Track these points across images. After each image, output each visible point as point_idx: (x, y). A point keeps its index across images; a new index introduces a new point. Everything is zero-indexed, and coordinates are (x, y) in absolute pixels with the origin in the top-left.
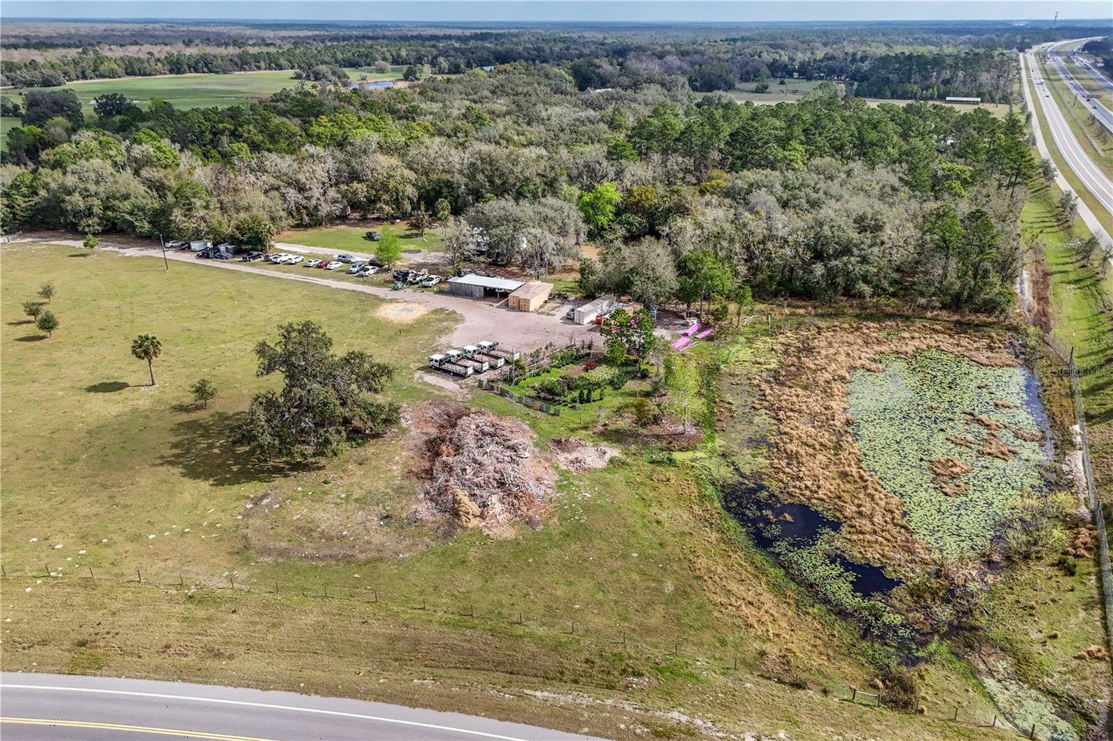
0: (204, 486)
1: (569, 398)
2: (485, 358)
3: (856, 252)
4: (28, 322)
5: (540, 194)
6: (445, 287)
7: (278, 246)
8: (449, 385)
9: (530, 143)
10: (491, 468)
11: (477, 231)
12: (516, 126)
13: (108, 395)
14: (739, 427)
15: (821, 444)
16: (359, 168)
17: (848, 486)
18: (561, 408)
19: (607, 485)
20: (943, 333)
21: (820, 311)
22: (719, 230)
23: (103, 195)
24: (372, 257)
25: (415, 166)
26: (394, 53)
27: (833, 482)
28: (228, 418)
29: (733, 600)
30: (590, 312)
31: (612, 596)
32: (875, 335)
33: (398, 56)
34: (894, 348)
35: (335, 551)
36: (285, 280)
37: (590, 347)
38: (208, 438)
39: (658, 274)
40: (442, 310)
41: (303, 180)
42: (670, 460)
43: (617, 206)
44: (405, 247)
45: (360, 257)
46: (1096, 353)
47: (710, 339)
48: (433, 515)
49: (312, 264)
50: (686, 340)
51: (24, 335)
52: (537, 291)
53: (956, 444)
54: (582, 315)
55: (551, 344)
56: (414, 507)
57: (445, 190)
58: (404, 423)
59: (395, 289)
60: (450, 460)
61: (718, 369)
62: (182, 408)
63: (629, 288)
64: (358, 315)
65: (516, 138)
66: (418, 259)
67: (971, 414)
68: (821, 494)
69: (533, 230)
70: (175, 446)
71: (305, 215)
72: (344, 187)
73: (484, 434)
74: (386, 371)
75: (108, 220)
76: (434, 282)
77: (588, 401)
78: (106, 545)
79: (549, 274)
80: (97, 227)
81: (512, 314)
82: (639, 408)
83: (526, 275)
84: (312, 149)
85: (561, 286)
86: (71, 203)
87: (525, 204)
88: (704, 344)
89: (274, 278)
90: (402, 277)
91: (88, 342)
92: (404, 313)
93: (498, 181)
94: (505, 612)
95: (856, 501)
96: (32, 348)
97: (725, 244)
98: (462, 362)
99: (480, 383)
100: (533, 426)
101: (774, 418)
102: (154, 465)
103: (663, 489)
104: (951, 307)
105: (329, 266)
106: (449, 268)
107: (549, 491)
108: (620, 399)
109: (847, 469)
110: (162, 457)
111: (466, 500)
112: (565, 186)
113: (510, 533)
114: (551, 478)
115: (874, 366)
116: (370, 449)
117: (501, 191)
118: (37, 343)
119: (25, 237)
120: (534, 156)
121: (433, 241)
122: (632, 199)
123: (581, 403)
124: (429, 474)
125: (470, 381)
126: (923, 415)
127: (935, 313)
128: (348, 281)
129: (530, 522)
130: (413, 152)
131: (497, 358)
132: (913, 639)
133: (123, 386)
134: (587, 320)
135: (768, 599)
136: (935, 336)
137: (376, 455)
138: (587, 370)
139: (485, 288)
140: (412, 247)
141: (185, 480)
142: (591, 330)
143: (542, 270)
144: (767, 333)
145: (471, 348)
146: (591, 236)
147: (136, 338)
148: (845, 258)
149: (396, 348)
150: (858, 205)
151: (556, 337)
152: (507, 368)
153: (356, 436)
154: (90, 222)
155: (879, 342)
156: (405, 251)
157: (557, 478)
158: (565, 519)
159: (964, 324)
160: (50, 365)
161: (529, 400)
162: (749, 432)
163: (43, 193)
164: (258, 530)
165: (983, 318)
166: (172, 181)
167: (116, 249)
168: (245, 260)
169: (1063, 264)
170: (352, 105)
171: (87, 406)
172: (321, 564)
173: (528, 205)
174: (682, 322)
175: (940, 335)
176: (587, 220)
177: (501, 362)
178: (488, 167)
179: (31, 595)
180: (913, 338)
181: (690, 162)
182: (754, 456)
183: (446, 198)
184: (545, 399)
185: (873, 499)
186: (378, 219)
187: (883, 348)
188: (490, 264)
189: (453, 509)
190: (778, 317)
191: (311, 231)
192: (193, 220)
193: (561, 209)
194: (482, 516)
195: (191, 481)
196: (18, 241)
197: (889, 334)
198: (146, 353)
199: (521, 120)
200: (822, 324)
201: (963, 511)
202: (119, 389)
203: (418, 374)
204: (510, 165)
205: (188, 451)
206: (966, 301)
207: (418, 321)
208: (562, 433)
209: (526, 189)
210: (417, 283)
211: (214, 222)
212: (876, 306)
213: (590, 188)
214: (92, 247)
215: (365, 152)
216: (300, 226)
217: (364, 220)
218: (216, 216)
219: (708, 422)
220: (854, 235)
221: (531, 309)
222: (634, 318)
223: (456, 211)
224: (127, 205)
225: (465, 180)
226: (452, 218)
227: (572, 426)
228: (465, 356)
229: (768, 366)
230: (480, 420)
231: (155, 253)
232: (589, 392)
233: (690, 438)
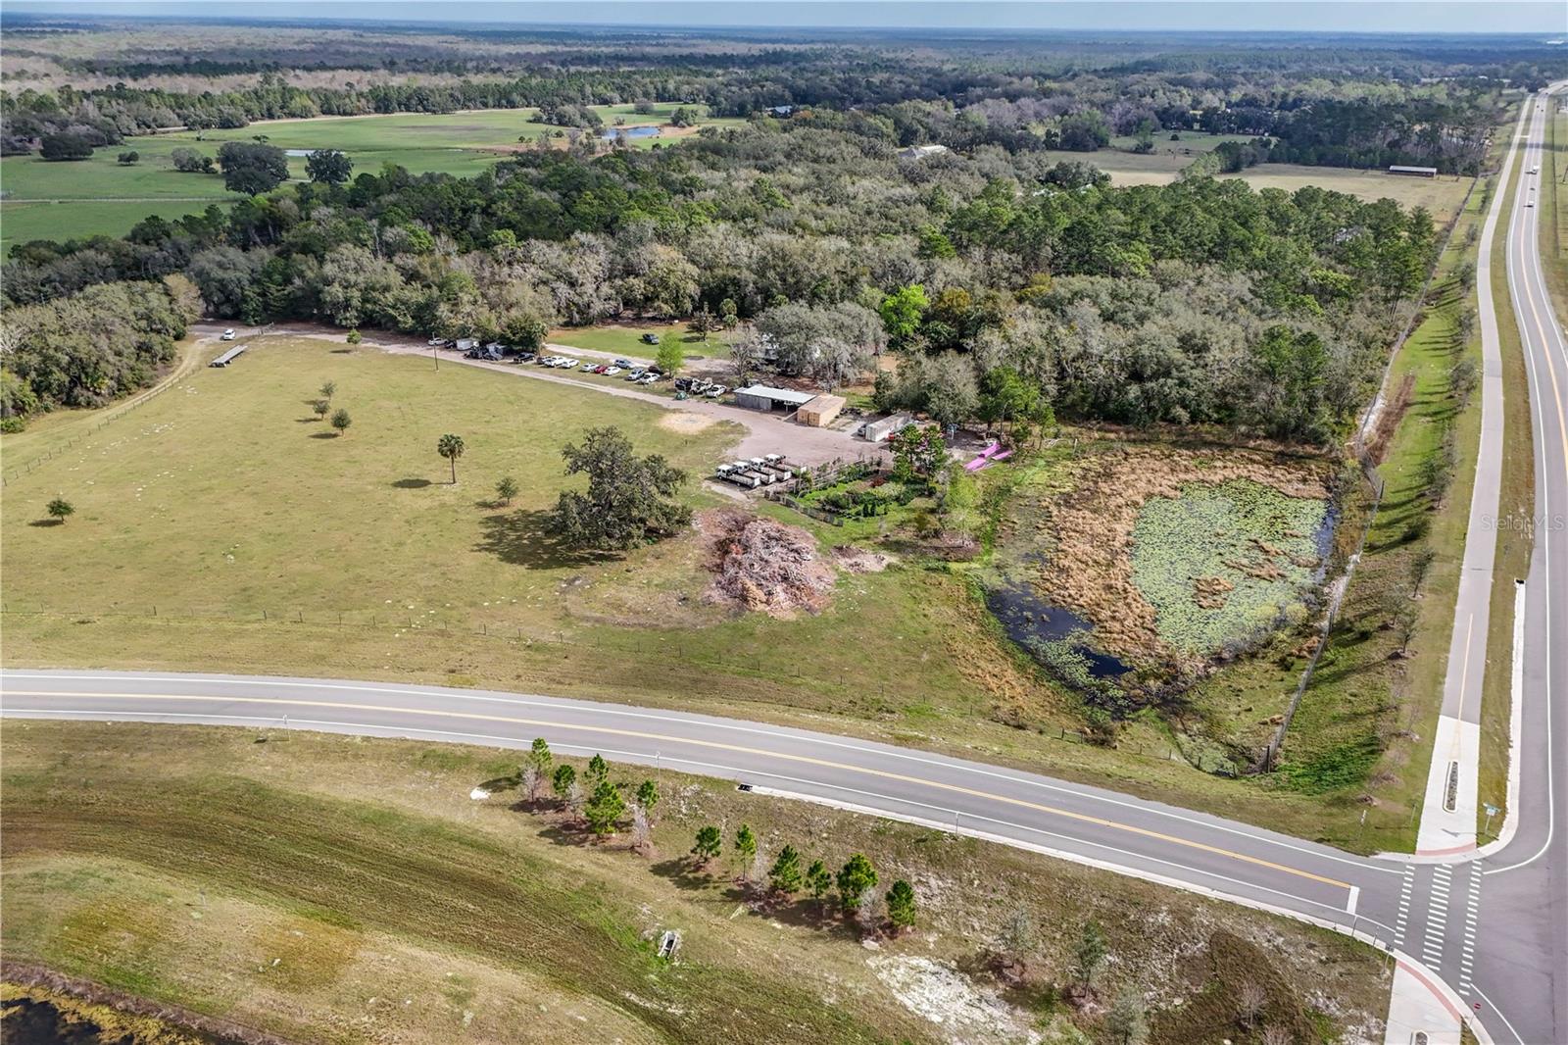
0: (522, 569)
1: (853, 511)
2: (772, 471)
3: (1175, 373)
4: (315, 420)
5: (838, 296)
6: (731, 398)
7: (551, 347)
8: (736, 495)
9: (831, 232)
10: (777, 565)
11: (766, 337)
12: (815, 208)
13: (414, 491)
14: (1018, 544)
15: (1095, 562)
16: (635, 260)
17: (1110, 596)
18: (845, 520)
19: (882, 585)
20: (1260, 463)
21: (1132, 436)
22: (1029, 345)
23: (363, 285)
24: (652, 362)
25: (698, 258)
26: (659, 86)
27: (1096, 592)
28: (530, 515)
29: (979, 671)
30: (882, 429)
31: (877, 664)
32: (1186, 463)
33: (664, 89)
34: (1201, 477)
35: (642, 621)
36: (562, 385)
37: (879, 464)
38: (516, 531)
39: (957, 391)
40: (728, 422)
41: (576, 274)
42: (944, 568)
43: (925, 311)
44: (686, 353)
45: (639, 363)
46: (1411, 489)
47: (1007, 460)
48: (724, 599)
49: (588, 369)
50: (983, 460)
51: (315, 433)
52: (828, 405)
53: (1229, 567)
54: (874, 431)
55: (839, 460)
56: (708, 593)
57: (731, 289)
58: (694, 527)
59: (677, 399)
60: (739, 557)
61: (1009, 491)
62: (485, 505)
63: (926, 405)
64: (642, 425)
65: (813, 223)
66: (701, 366)
67: (1256, 541)
68: (1081, 601)
69: (827, 340)
70: (488, 536)
71: (575, 314)
72: (618, 282)
73: (770, 538)
74: (680, 476)
75: (365, 313)
76: (718, 392)
77: (872, 515)
78: (449, 608)
79: (843, 387)
80: (355, 321)
81: (802, 429)
82: (921, 523)
83: (817, 388)
84: (584, 237)
85: (855, 401)
86: (330, 294)
87: (819, 309)
88: (1000, 465)
89: (551, 383)
90: (685, 386)
91: (379, 441)
92: (690, 424)
93: (791, 280)
94: (786, 669)
95: (1113, 608)
96: (327, 445)
97: (1034, 361)
98: (748, 474)
99: (767, 494)
100: (816, 535)
101: (1055, 537)
102: (472, 551)
103: (933, 590)
104: (1278, 436)
105: (606, 372)
106: (735, 378)
107: (828, 587)
108: (905, 514)
109: (1113, 582)
110: (478, 545)
111: (754, 588)
112: (866, 288)
113: (792, 617)
114: (833, 577)
115: (1172, 493)
116: (665, 546)
117: (794, 293)
118: (331, 440)
119: (277, 329)
120: (833, 248)
121: (717, 346)
122: (941, 304)
123: (865, 516)
124: (720, 568)
125: (756, 492)
126: (1207, 541)
127: (1258, 442)
128: (628, 388)
129: (810, 610)
130: (695, 242)
131: (784, 471)
132: (1128, 707)
133: (425, 483)
134: (879, 438)
135: (1011, 674)
136: (1250, 467)
137: (671, 551)
138: (873, 486)
139: (773, 400)
140: (693, 353)
141: (503, 563)
142: (882, 448)
143: (835, 383)
144: (1069, 457)
145: (758, 460)
146: (892, 345)
147: (442, 437)
148: (1162, 380)
149: (682, 458)
150: (1189, 320)
151: (845, 454)
152: (793, 481)
153: (652, 534)
154: (348, 315)
155: (1187, 470)
156: (686, 357)
157: (836, 577)
158: (841, 609)
159: (1287, 455)
160: (352, 461)
161: (815, 513)
162: (1028, 548)
163: (297, 282)
164: (574, 603)
165: (1309, 449)
166: (428, 270)
167: (377, 346)
168: (516, 362)
169: (1431, 394)
170: (617, 172)
171: (398, 500)
172: (632, 630)
173: (823, 311)
174: (981, 442)
175: (1256, 466)
176: (888, 329)
177: (787, 476)
178: (781, 263)
179: (400, 639)
180: (1225, 467)
181: (1017, 259)
182: (1027, 569)
183: (731, 297)
184: (829, 511)
185: (1130, 608)
186: (653, 319)
187: (1188, 477)
188: (779, 374)
189: (742, 595)
190: (1086, 441)
191: (581, 331)
192: (460, 317)
193: (859, 317)
194: (768, 603)
195: (508, 565)
196: (271, 333)
197: (1200, 463)
198: (452, 451)
199: (821, 198)
200: (1130, 449)
201: (1211, 621)
202: (422, 486)
203: (707, 483)
204: (805, 262)
205: (500, 541)
206: (1293, 431)
207: (703, 433)
208: (844, 541)
209: (822, 289)
210: (701, 393)
211: (483, 320)
212: (1196, 433)
213: (893, 291)
214: (356, 342)
215: (640, 240)
216: (569, 324)
217: (638, 319)
218: (485, 314)
219: (987, 538)
220: (1178, 356)
221: (822, 423)
222: (925, 435)
223: (745, 313)
224: (390, 297)
225: (754, 277)
226: (740, 324)
227: (854, 536)
228: (752, 468)
229: (1062, 490)
230: (766, 526)
231: (418, 350)
232: (874, 506)
233: (969, 551)
